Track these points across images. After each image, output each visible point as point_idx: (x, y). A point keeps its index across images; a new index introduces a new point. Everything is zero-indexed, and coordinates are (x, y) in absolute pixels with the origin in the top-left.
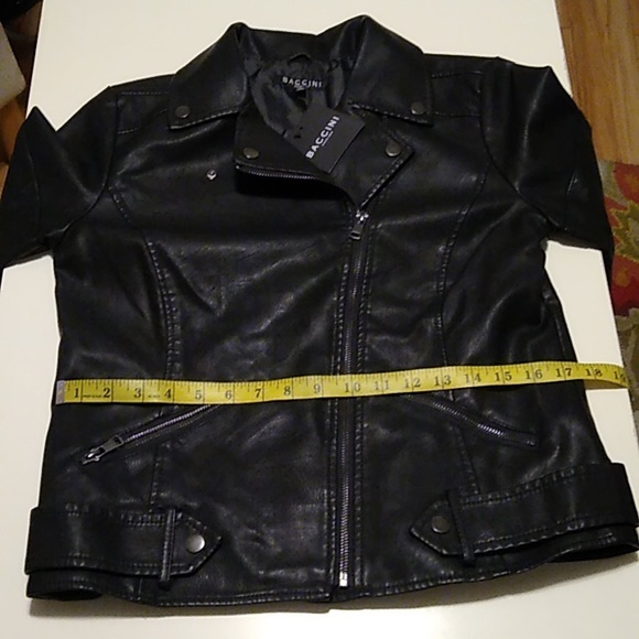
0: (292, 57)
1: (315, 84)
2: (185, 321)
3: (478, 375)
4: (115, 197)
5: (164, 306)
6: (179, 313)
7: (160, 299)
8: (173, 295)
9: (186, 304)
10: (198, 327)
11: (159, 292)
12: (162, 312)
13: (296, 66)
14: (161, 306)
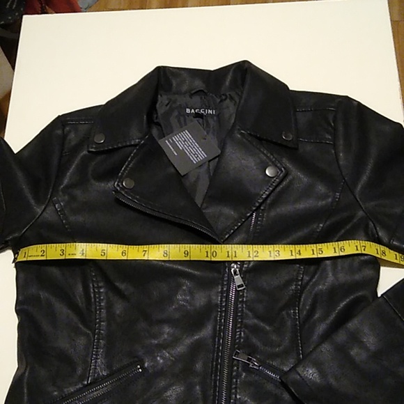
0: (193, 92)
1: (210, 112)
2: (109, 307)
3: (299, 251)
4: (57, 205)
5: (95, 296)
6: (105, 301)
7: (92, 290)
8: (101, 287)
9: (111, 294)
10: (118, 312)
11: (91, 285)
12: (93, 300)
13: (197, 99)
14: (92, 295)
